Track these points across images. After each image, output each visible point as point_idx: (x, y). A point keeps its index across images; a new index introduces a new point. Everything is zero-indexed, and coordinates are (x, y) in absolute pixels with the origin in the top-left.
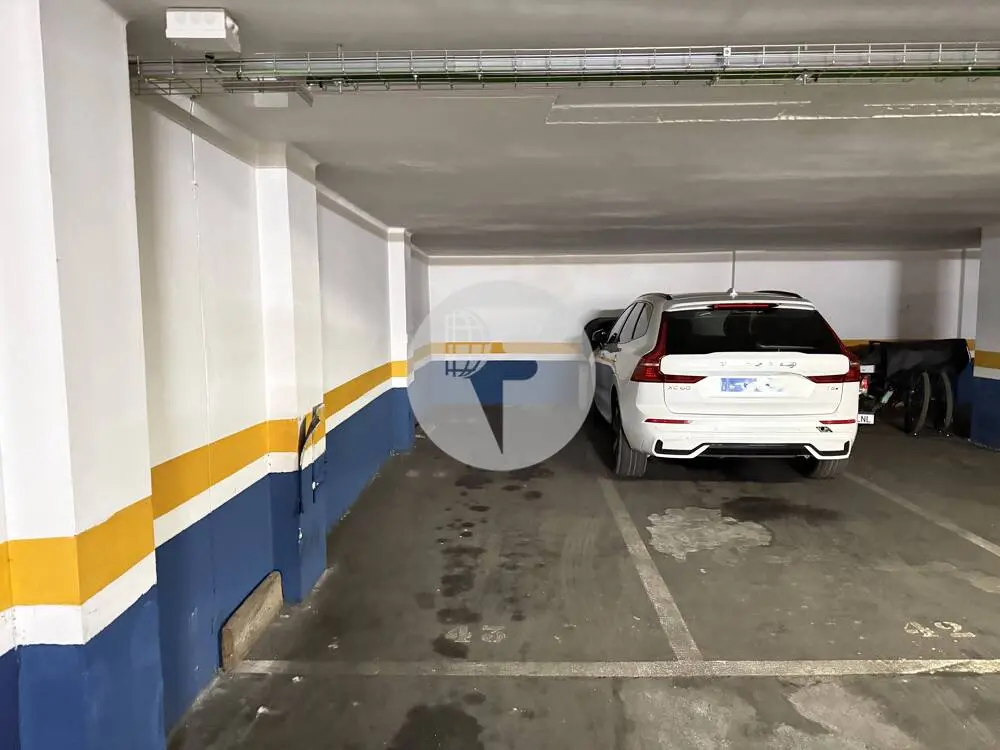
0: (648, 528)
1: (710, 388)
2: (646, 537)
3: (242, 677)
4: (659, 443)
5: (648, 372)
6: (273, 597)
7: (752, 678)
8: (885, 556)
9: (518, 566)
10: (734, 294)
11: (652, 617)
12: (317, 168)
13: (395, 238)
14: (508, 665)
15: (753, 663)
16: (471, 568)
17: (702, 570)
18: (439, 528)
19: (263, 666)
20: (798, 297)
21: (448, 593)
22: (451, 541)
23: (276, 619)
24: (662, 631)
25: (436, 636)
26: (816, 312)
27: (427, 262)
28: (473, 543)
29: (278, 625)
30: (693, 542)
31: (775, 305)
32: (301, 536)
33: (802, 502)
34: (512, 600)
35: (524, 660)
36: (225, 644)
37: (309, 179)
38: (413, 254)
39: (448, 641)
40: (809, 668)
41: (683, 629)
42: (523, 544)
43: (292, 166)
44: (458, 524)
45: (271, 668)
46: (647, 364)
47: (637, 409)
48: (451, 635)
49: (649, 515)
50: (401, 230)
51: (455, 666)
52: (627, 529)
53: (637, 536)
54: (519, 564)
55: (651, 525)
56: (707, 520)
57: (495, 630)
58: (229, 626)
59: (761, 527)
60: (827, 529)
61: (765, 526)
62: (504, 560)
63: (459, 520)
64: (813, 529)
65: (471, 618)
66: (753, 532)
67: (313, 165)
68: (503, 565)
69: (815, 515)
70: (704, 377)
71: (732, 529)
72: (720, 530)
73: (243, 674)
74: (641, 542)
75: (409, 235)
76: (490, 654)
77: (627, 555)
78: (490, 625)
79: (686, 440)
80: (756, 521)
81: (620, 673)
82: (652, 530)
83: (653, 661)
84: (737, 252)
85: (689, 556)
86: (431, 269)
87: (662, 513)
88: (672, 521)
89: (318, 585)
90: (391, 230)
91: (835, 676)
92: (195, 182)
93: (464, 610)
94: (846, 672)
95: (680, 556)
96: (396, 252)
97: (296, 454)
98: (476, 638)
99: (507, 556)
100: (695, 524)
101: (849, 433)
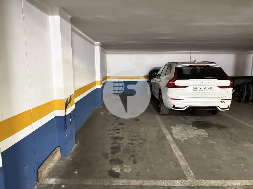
0: (171, 131)
1: (189, 90)
2: (171, 134)
3: (45, 185)
4: (174, 106)
5: (171, 85)
6: (57, 155)
7: (214, 187)
8: (244, 141)
9: (134, 144)
10: (196, 62)
11: (177, 163)
12: (71, 18)
13: (97, 45)
14: (133, 181)
15: (213, 180)
16: (120, 144)
17: (190, 145)
18: (110, 130)
19: (52, 181)
20: (215, 63)
21: (113, 153)
22: (113, 135)
23: (59, 162)
24: (181, 168)
25: (109, 169)
26: (220, 68)
27: (106, 53)
28: (120, 135)
29: (59, 164)
30: (186, 136)
31: (209, 65)
32: (66, 136)
33: (215, 123)
34: (133, 156)
35: (138, 179)
36: (39, 174)
37: (68, 21)
38: (102, 51)
39: (113, 171)
40: (231, 183)
41: (188, 167)
42: (135, 136)
43: (61, 16)
44: (115, 129)
45: (55, 182)
46: (171, 82)
47: (167, 96)
48: (114, 169)
49: (171, 127)
50: (99, 43)
51: (115, 181)
52: (165, 131)
53: (169, 134)
54: (134, 143)
55: (172, 130)
56: (188, 128)
57: (128, 167)
58: (40, 169)
59: (205, 131)
60: (224, 132)
61: (206, 130)
62: (129, 141)
63: (116, 128)
64: (220, 131)
65: (120, 162)
66: (202, 132)
67: (69, 17)
68: (129, 143)
69: (220, 127)
70: (188, 87)
71: (196, 131)
72: (193, 132)
73: (45, 184)
74: (170, 135)
75: (101, 44)
76: (127, 177)
77: (167, 140)
78: (126, 165)
79: (182, 105)
80: (203, 129)
81: (170, 184)
82: (173, 131)
83: (180, 180)
84: (192, 51)
85: (185, 140)
86: (107, 55)
87: (175, 126)
88: (179, 128)
89: (73, 150)
90: (96, 43)
91: (241, 186)
92: (23, 16)
93: (118, 159)
94: (244, 184)
95: (182, 140)
96: (97, 49)
97: (64, 111)
98: (122, 170)
99: (130, 140)
100: (185, 130)
101: (229, 103)
